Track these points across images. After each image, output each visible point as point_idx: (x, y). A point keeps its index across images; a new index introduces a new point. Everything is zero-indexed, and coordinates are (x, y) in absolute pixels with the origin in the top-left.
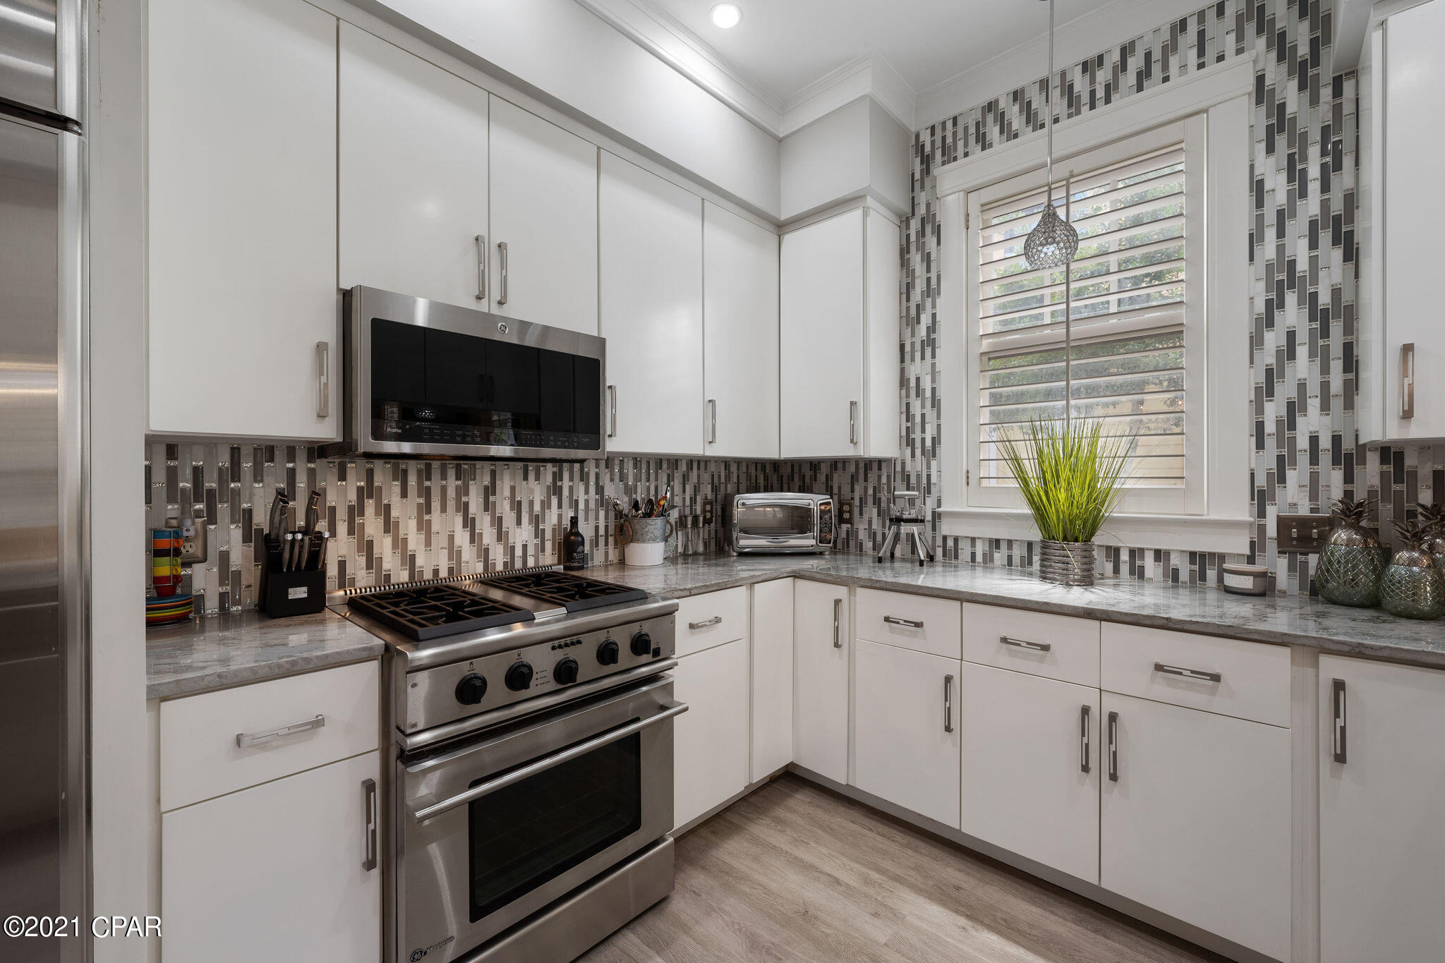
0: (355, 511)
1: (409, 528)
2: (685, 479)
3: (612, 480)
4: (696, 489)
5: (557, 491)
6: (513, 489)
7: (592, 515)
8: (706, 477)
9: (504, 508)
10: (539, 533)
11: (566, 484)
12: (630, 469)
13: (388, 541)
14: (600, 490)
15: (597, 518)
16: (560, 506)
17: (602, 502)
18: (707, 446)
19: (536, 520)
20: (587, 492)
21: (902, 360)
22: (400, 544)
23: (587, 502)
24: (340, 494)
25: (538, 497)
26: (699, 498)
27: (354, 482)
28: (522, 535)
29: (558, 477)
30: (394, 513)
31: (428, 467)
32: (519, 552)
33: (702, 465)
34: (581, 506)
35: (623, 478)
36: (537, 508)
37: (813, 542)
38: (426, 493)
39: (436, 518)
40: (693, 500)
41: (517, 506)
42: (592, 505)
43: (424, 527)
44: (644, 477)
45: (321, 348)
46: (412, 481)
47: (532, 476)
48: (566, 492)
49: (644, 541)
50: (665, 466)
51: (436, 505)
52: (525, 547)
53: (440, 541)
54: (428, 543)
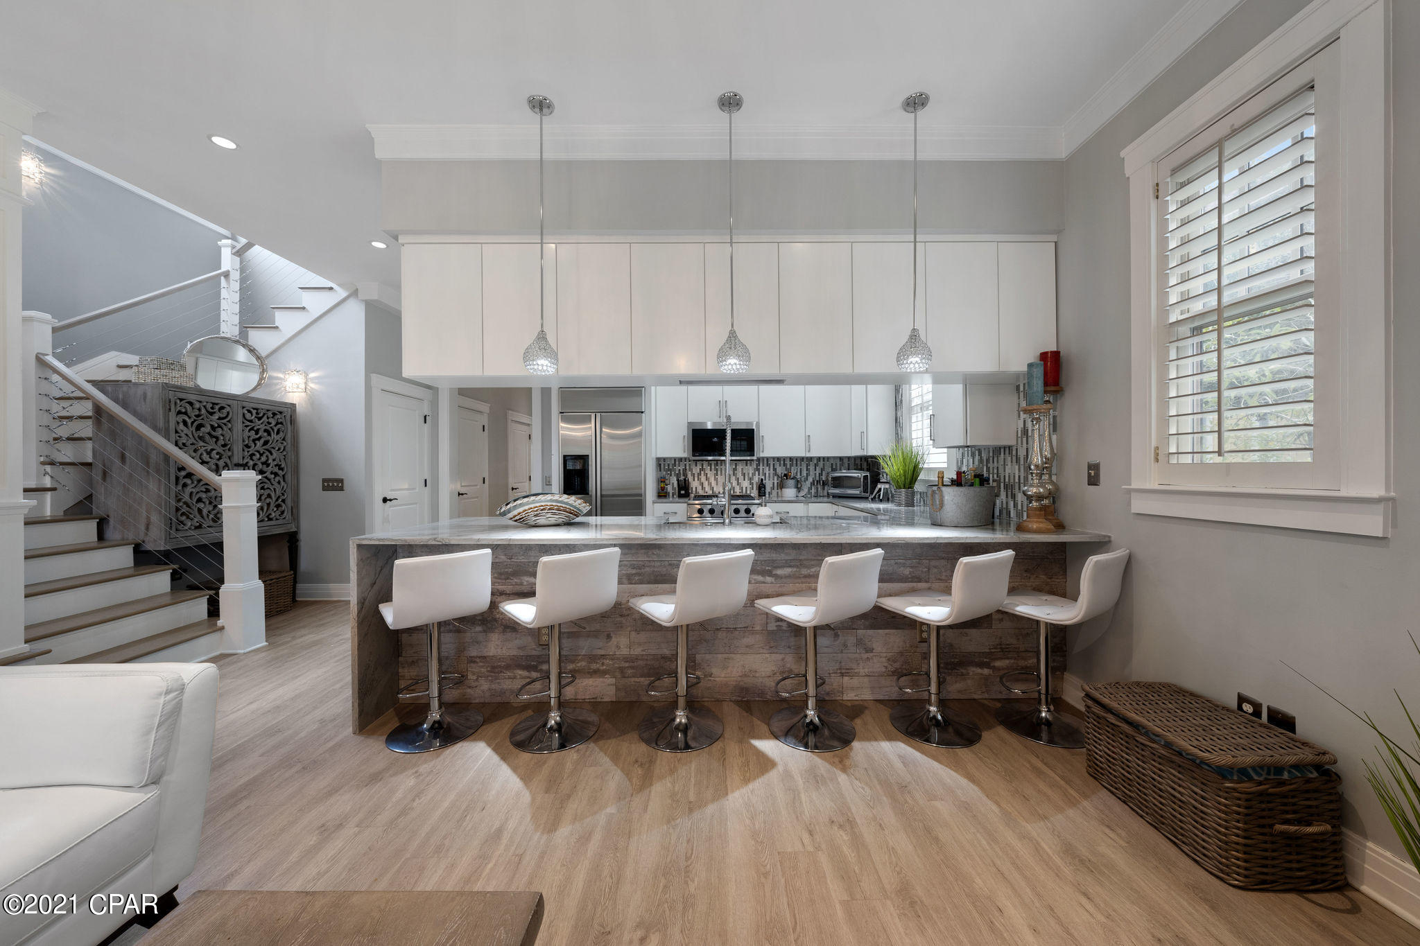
0: (699, 474)
1: (712, 479)
2: (816, 465)
3: (780, 466)
4: (822, 470)
5: (758, 470)
6: (742, 469)
7: (771, 479)
8: (828, 464)
9: (739, 475)
10: (751, 484)
11: (761, 467)
12: (788, 463)
13: (707, 483)
14: (775, 469)
15: (774, 480)
16: (759, 475)
17: (776, 474)
18: (807, 453)
19: (750, 479)
20: (769, 470)
21: (896, 410)
22: (710, 484)
23: (769, 474)
24: (696, 470)
25: (751, 472)
26: (824, 473)
27: (699, 467)
28: (746, 484)
29: (758, 465)
30: (708, 475)
31: (717, 463)
32: (744, 489)
33: (826, 460)
34: (767, 475)
35: (785, 465)
36: (751, 475)
37: (858, 492)
38: (717, 470)
39: (719, 477)
40: (821, 474)
41: (744, 475)
42: (771, 475)
43: (716, 479)
44: (794, 465)
45: (684, 436)
46: (713, 467)
47: (749, 465)
48: (761, 471)
49: (787, 488)
50: (805, 460)
51: (719, 472)
52: (746, 488)
53: (720, 483)
54: (717, 484)
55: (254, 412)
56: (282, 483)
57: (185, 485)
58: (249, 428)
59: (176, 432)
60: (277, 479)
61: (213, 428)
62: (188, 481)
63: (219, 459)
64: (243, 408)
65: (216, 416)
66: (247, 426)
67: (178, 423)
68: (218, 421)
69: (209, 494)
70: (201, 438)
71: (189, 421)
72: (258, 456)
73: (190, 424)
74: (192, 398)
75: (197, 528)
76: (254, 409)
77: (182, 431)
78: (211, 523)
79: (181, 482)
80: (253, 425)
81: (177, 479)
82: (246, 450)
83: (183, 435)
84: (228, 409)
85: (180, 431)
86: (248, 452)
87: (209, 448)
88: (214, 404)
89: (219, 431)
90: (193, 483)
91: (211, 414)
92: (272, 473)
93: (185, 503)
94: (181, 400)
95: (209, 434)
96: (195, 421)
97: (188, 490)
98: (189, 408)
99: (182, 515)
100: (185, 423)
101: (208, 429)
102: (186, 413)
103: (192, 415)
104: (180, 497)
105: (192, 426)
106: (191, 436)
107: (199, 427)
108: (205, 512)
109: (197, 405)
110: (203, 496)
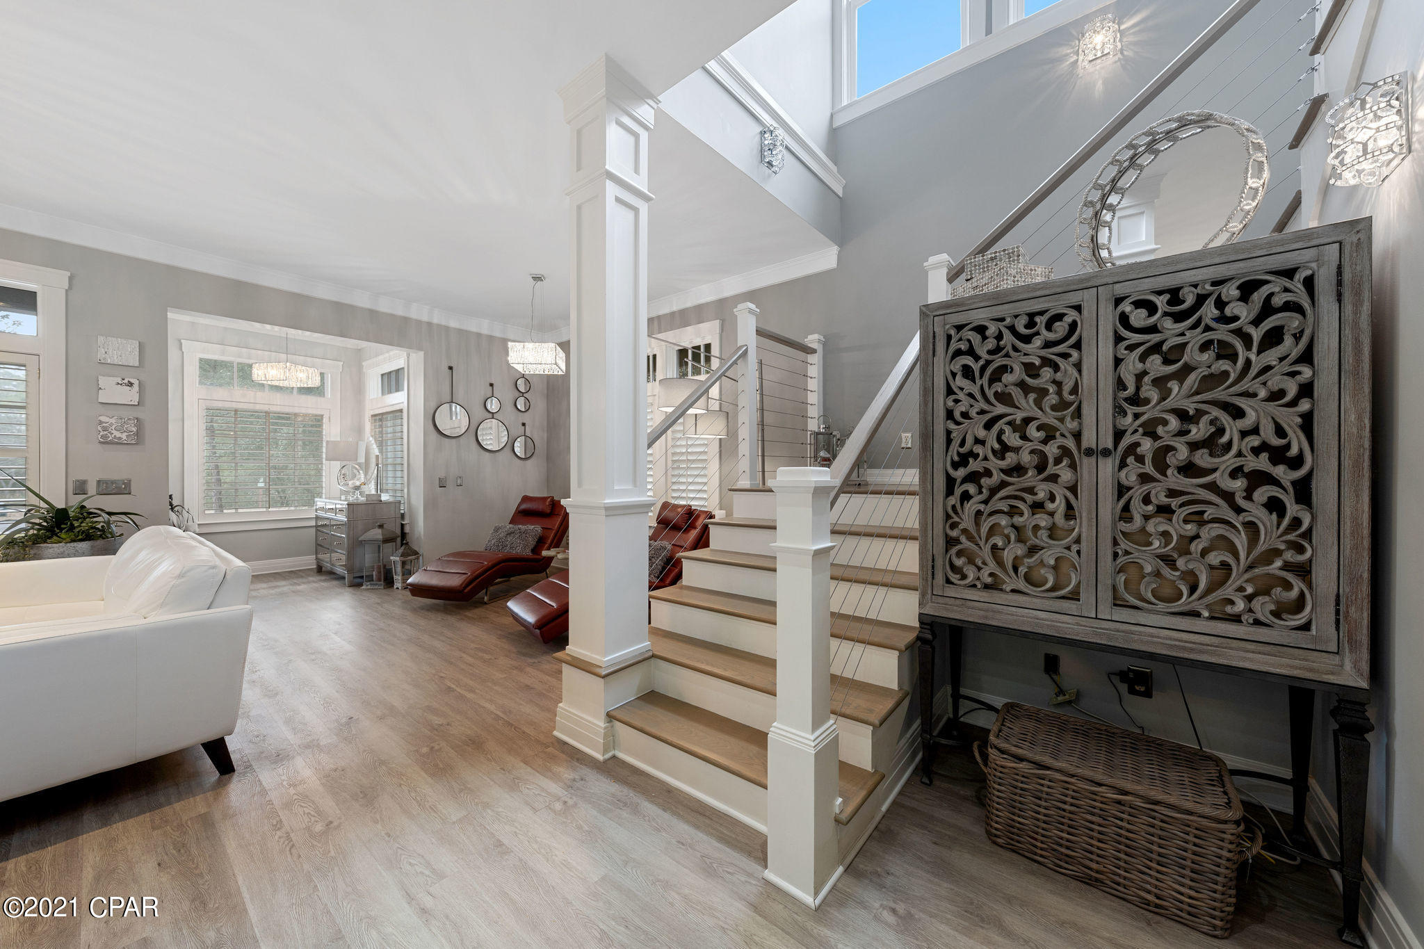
55: (1161, 301)
56: (1292, 509)
57: (966, 497)
58: (1142, 349)
59: (950, 391)
60: (1262, 494)
61: (1031, 370)
62: (972, 489)
63: (1045, 442)
64: (1118, 301)
65: (1037, 342)
66: (1131, 348)
67: (954, 375)
68: (1044, 353)
69: (1018, 520)
70: (1004, 398)
71: (976, 367)
72: (1174, 423)
73: (977, 374)
74: (979, 317)
75: (987, 587)
76: (1159, 293)
77: (962, 389)
78: (1022, 585)
79: (958, 491)
80: (1155, 338)
81: (950, 483)
82: (1131, 410)
83: (961, 396)
84: (1072, 315)
85: (956, 390)
86: (1136, 416)
87: (1019, 416)
88: (1031, 316)
89: (1047, 373)
90: (981, 492)
91: (1027, 339)
92: (1235, 473)
93: (965, 531)
94: (959, 328)
95: (1022, 385)
96: (988, 363)
97: (971, 507)
98: (975, 338)
99: (960, 554)
100: (967, 372)
101: (1018, 373)
102: (971, 352)
103: (982, 352)
104: (956, 519)
105: (981, 377)
106: (978, 396)
107: (996, 378)
108: (1008, 556)
109: (992, 330)
110: (1004, 521)
